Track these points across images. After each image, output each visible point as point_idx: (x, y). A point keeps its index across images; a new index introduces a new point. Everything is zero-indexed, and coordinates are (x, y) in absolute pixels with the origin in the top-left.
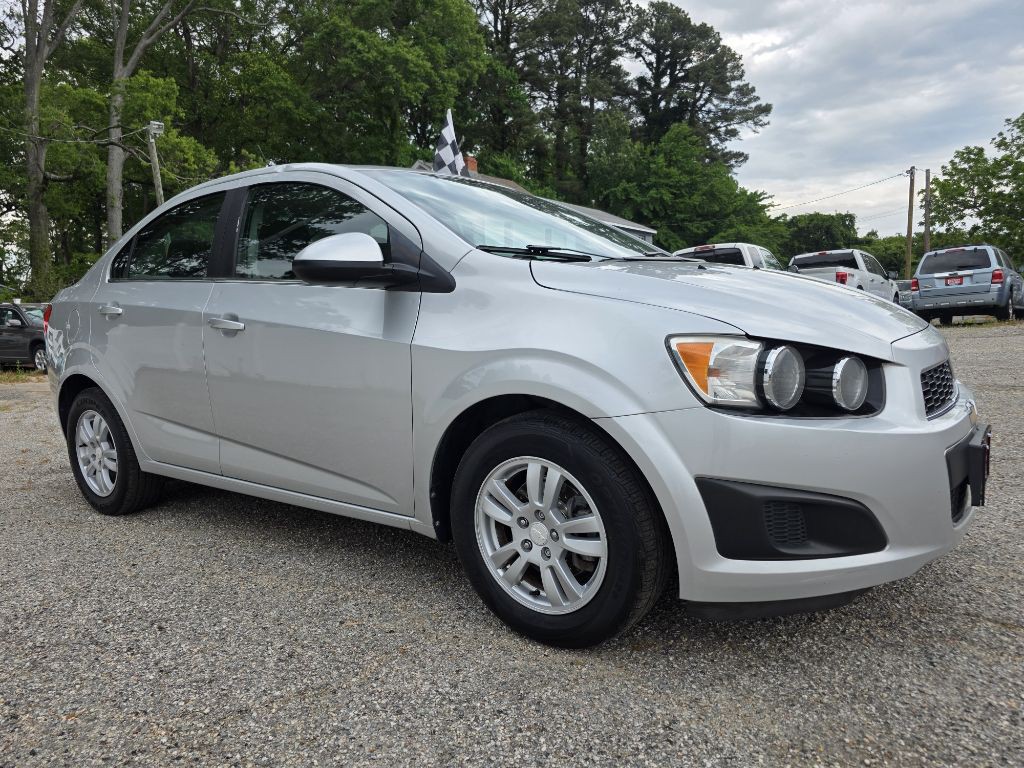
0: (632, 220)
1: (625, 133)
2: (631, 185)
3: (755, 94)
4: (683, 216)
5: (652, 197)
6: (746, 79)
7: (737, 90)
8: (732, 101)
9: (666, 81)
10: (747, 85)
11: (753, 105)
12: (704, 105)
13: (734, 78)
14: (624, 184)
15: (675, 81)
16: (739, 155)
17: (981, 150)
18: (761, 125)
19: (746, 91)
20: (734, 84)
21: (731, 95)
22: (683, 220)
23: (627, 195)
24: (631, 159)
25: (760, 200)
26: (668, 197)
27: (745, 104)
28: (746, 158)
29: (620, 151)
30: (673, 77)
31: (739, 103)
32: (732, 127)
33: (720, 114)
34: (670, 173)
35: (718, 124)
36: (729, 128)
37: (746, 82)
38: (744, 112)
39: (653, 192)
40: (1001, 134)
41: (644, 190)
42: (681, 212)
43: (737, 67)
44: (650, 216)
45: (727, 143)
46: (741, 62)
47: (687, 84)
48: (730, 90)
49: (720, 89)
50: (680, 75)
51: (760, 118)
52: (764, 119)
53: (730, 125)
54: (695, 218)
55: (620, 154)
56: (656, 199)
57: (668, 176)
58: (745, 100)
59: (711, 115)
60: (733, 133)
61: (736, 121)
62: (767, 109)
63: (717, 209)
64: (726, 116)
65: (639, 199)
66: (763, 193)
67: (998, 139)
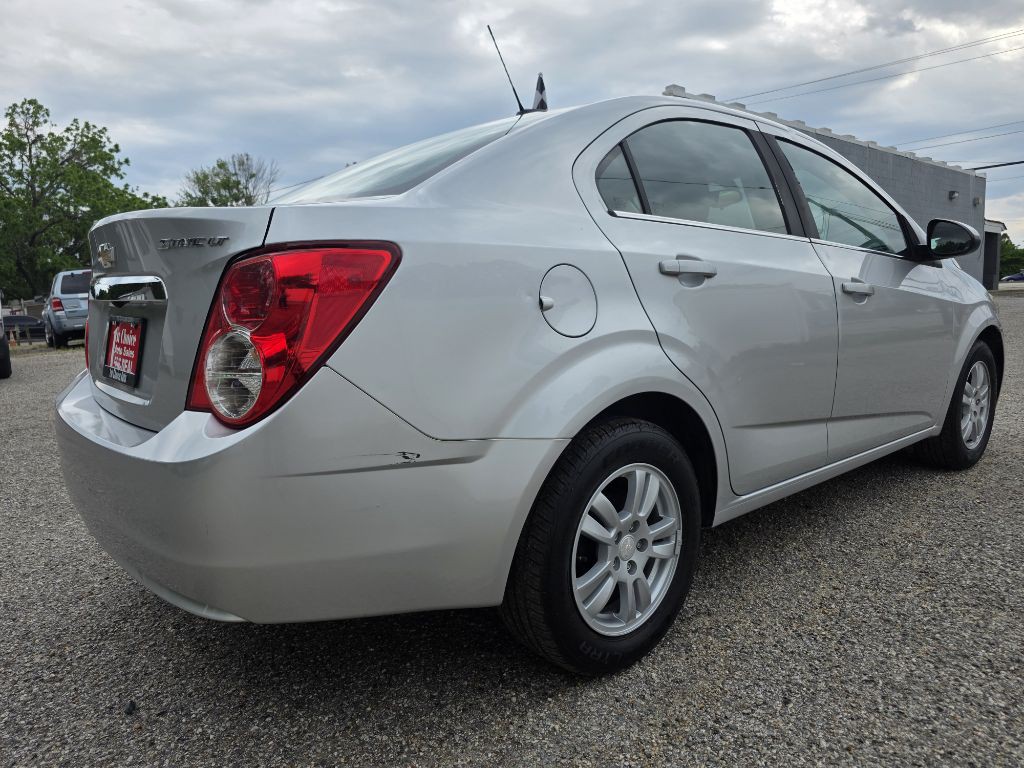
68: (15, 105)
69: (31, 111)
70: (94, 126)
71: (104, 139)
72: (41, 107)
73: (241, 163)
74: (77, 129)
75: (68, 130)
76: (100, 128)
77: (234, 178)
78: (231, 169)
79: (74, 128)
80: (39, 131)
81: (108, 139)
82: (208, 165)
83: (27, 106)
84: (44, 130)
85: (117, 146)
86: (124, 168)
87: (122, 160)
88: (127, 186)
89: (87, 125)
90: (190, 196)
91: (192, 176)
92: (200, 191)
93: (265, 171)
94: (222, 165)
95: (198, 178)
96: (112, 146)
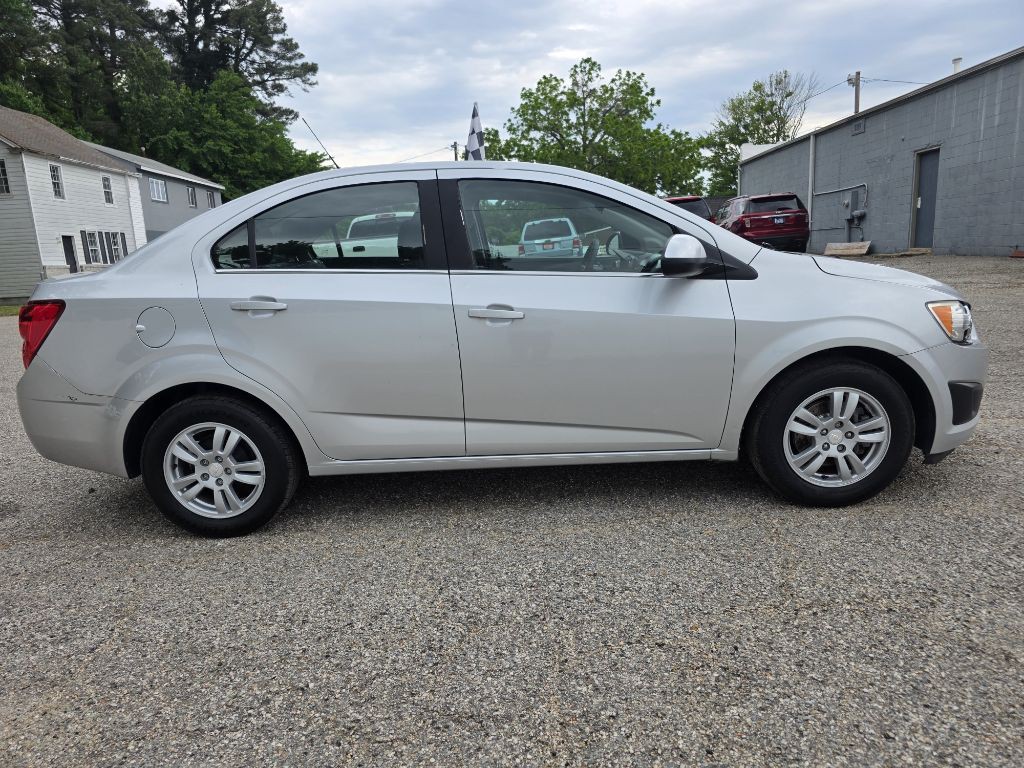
0: (190, 172)
1: (165, 72)
2: (183, 133)
3: (298, 51)
4: (245, 172)
5: (209, 149)
6: (289, 34)
7: (280, 44)
8: (276, 54)
9: (200, 20)
10: (291, 40)
11: (299, 62)
12: (248, 54)
13: (277, 31)
14: (174, 132)
15: (210, 22)
16: (289, 112)
17: (497, 132)
18: (310, 84)
19: (289, 45)
20: (277, 38)
21: (275, 48)
22: (246, 177)
23: (180, 144)
24: (178, 104)
25: (321, 162)
26: (227, 150)
27: (290, 59)
28: (296, 116)
29: (163, 94)
30: (207, 17)
31: (283, 58)
32: (281, 82)
33: (265, 66)
34: (226, 125)
35: (266, 77)
36: (277, 82)
37: (289, 37)
38: (289, 68)
39: (210, 143)
40: (509, 120)
41: (199, 141)
42: (242, 168)
43: (277, 19)
44: (210, 169)
45: (275, 98)
46: (282, 15)
47: (224, 28)
48: (273, 43)
49: (262, 40)
50: (216, 16)
51: (308, 76)
52: (312, 78)
53: (278, 79)
54: (257, 175)
55: (164, 97)
56: (214, 151)
57: (224, 128)
58: (289, 55)
59: (256, 66)
60: (280, 88)
61: (284, 76)
62: (313, 69)
63: (281, 168)
64: (271, 69)
65: (195, 150)
66: (322, 155)
67: (508, 124)
68: (576, 66)
69: (587, 69)
70: (634, 74)
71: (642, 85)
72: (594, 64)
73: (779, 82)
74: (620, 78)
75: (613, 81)
76: (639, 74)
77: (770, 99)
78: (767, 90)
79: (617, 78)
80: (591, 86)
81: (645, 83)
82: (744, 90)
83: (583, 65)
84: (596, 84)
85: (653, 90)
86: (655, 109)
87: (654, 102)
88: (659, 126)
89: (628, 74)
90: (724, 124)
91: (728, 104)
92: (734, 118)
93: (803, 86)
94: (758, 87)
95: (734, 105)
96: (648, 90)
